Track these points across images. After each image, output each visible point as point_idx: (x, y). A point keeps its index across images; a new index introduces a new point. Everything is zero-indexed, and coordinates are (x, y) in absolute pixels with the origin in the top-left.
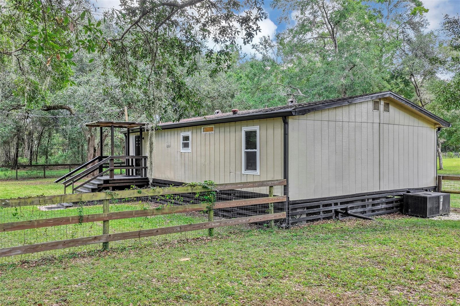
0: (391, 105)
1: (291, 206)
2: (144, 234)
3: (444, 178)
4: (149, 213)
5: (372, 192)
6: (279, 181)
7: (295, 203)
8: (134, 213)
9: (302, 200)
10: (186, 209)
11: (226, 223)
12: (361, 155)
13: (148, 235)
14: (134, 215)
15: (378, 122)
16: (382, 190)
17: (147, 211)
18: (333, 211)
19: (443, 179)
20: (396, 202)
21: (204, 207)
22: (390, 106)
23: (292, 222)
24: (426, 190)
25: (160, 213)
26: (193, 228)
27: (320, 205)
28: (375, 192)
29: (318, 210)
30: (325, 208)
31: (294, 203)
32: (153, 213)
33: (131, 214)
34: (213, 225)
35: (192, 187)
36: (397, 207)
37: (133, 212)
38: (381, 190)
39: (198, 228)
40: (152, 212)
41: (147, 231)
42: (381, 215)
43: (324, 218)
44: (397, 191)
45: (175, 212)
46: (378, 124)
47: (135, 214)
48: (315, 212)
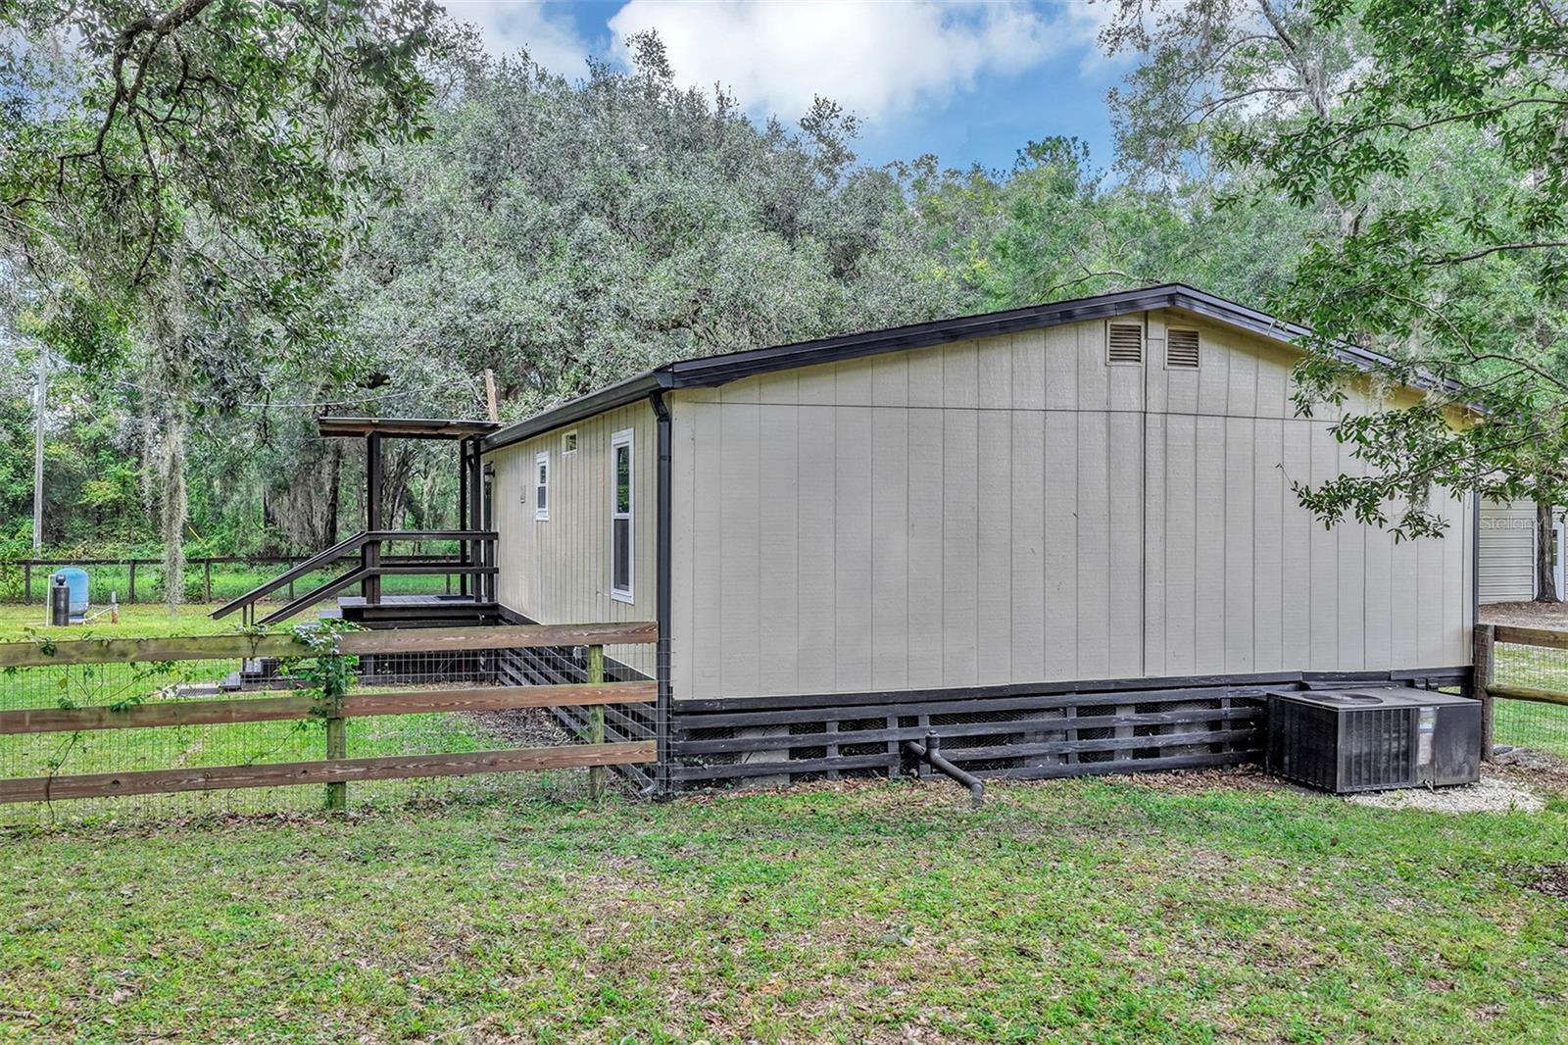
0: (1206, 339)
1: (679, 722)
2: (66, 789)
3: (1500, 634)
4: (85, 721)
5: (1099, 682)
6: (624, 629)
7: (694, 709)
8: (27, 719)
9: (730, 701)
10: (231, 712)
11: (393, 768)
12: (1044, 538)
13: (80, 794)
14: (27, 724)
15: (1137, 405)
16: (1152, 672)
17: (77, 714)
18: (894, 749)
19: (1496, 639)
20: (1236, 723)
21: (301, 707)
22: (1201, 342)
23: (687, 778)
24: (1411, 684)
25: (129, 723)
26: (256, 778)
27: (825, 723)
28: (1117, 682)
29: (813, 738)
30: (853, 733)
31: (691, 709)
32: (100, 720)
33: (18, 722)
34: (338, 772)
35: (255, 640)
36: (1236, 744)
37: (23, 716)
38: (1148, 675)
39: (279, 779)
40: (95, 717)
41: (75, 779)
42: (1147, 772)
43: (844, 773)
44: (1236, 682)
45: (184, 720)
46: (1136, 418)
47: (32, 722)
48: (799, 745)
